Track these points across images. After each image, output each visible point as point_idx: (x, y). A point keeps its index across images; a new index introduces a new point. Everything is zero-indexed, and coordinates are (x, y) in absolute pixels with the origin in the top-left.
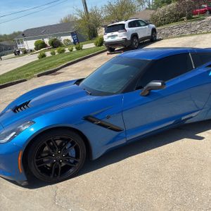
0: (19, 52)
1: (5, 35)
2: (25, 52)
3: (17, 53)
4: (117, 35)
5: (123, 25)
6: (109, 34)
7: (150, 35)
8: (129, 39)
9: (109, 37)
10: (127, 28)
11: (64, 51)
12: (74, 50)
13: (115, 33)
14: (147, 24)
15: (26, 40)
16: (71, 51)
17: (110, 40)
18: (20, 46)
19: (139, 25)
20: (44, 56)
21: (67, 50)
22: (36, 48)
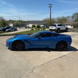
0: (27, 27)
5: (56, 25)
6: (51, 27)
10: (57, 26)
11: (39, 29)
12: (42, 30)
13: (53, 27)
17: (51, 28)
20: (33, 30)
21: (40, 29)
22: (32, 27)
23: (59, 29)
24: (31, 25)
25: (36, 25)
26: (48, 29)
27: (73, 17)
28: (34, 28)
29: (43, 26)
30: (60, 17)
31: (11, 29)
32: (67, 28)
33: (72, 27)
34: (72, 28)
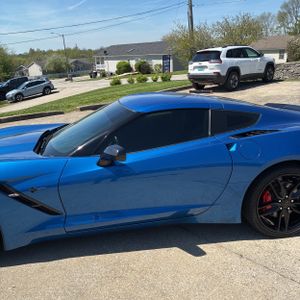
0: (96, 73)
1: (90, 50)
2: (104, 75)
3: (94, 76)
4: (206, 67)
5: (219, 53)
6: (196, 64)
7: (262, 71)
8: (224, 74)
9: (195, 68)
10: (223, 58)
11: (146, 80)
12: (160, 80)
14: (259, 56)
15: (108, 59)
16: (155, 81)
17: (197, 72)
18: (99, 67)
19: (246, 56)
20: (118, 83)
21: (150, 79)
22: (118, 72)
23: (234, 70)
24: (111, 66)
25: (133, 63)
26: (184, 77)
27: (282, 17)
28: (124, 77)
29: (160, 62)
30: (230, 20)
31: (28, 86)
32: (271, 66)
33: (281, 57)
34: (284, 61)
